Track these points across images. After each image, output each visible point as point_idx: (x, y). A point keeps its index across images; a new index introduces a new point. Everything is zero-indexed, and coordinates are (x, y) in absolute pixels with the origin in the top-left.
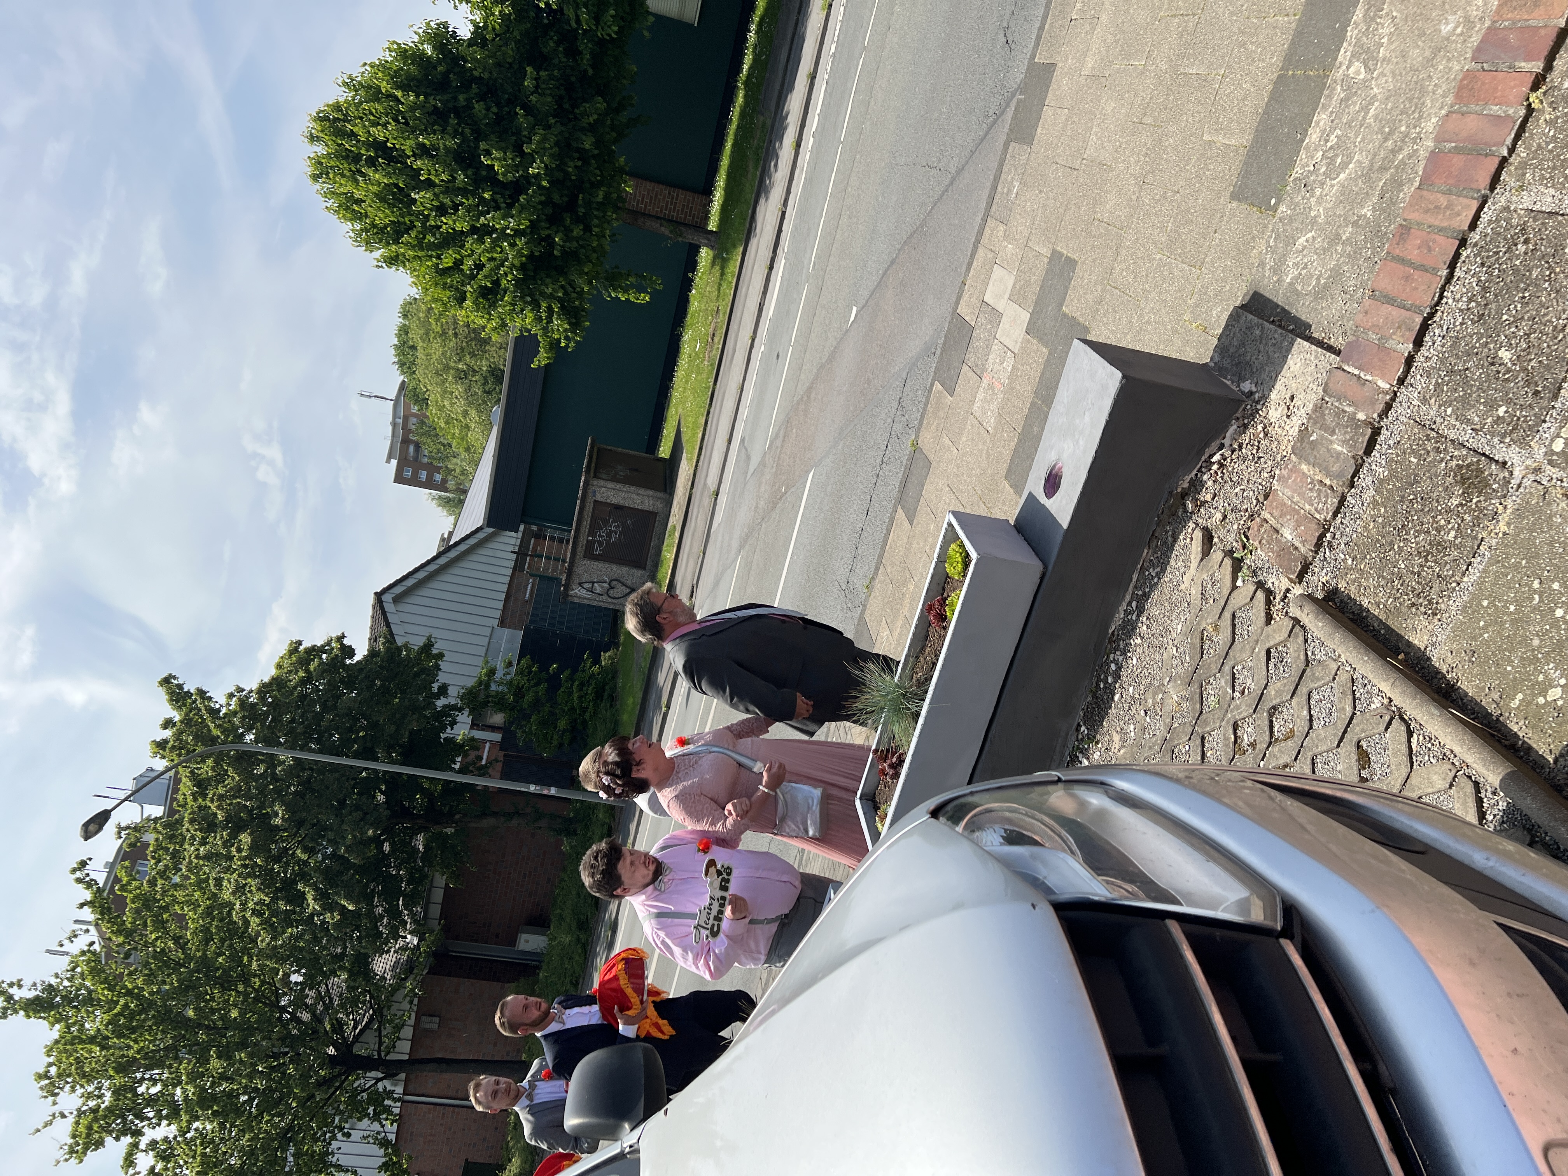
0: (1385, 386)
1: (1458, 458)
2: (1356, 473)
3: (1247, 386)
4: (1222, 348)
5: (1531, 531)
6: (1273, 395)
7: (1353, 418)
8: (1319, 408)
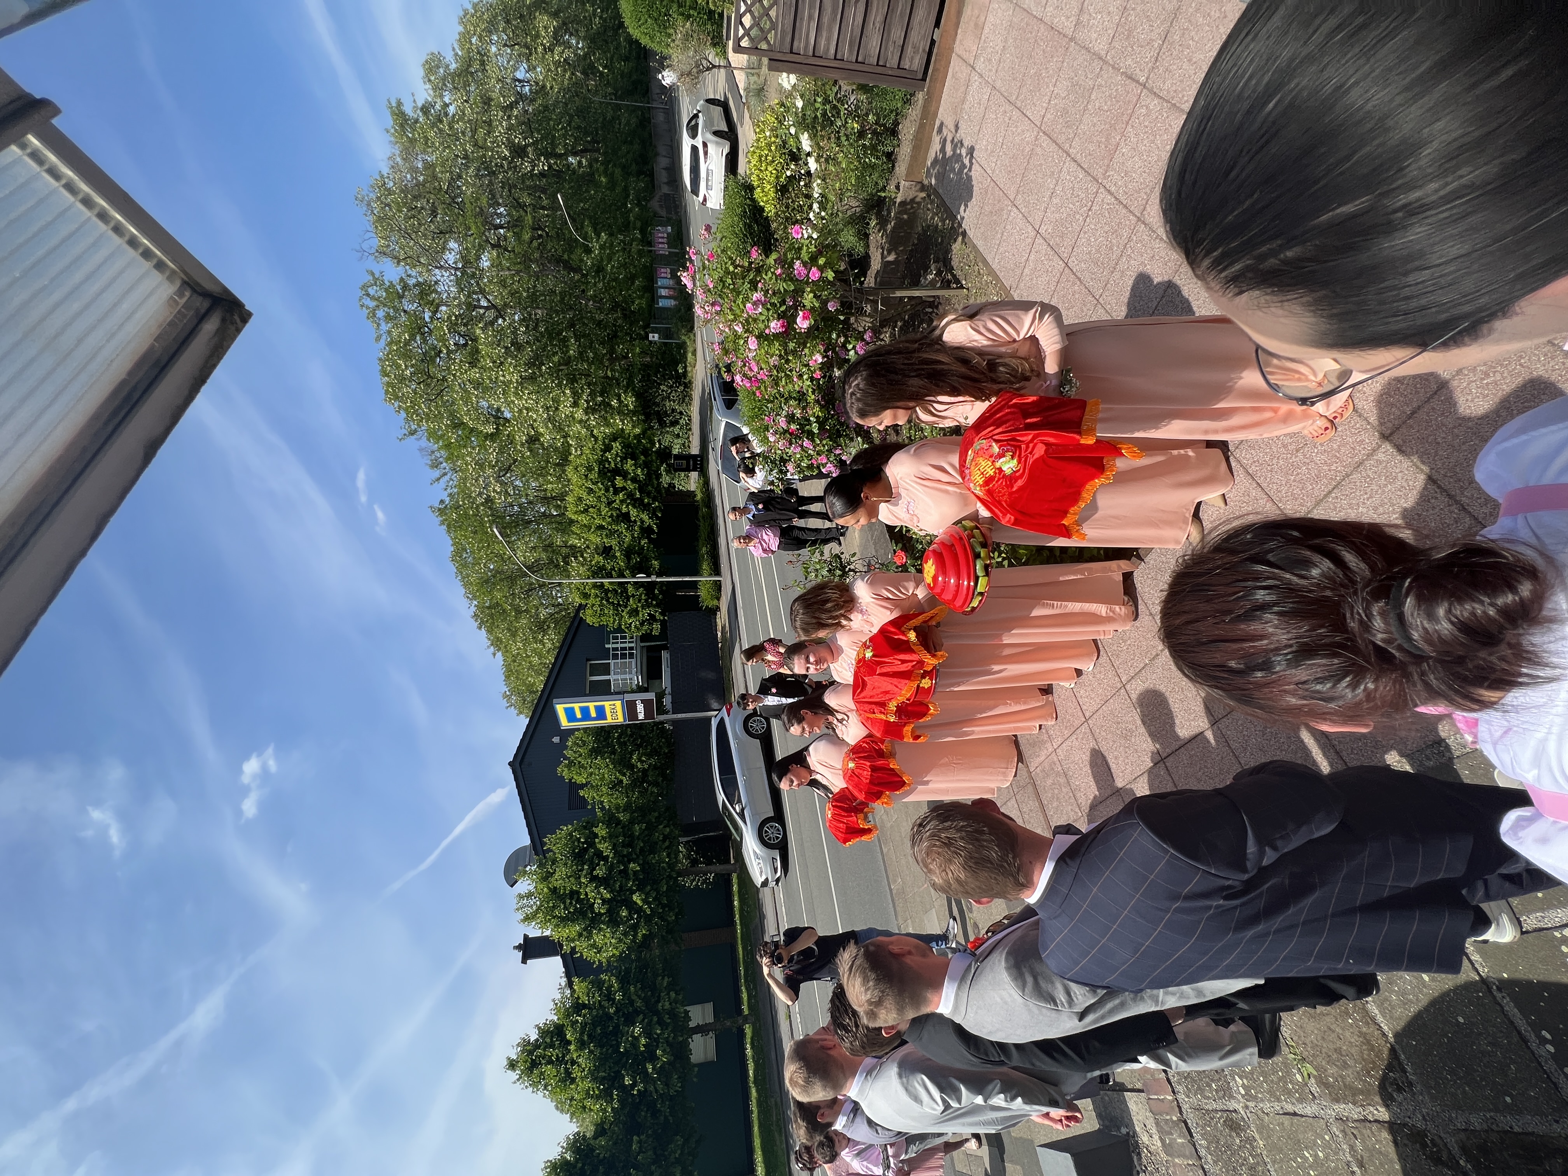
0: (1170, 1098)
1: (1222, 1117)
2: (1196, 1149)
3: (1124, 1131)
4: (1099, 1116)
5: (1269, 1137)
6: (1137, 1129)
7: (1173, 1122)
8: (1157, 1124)
